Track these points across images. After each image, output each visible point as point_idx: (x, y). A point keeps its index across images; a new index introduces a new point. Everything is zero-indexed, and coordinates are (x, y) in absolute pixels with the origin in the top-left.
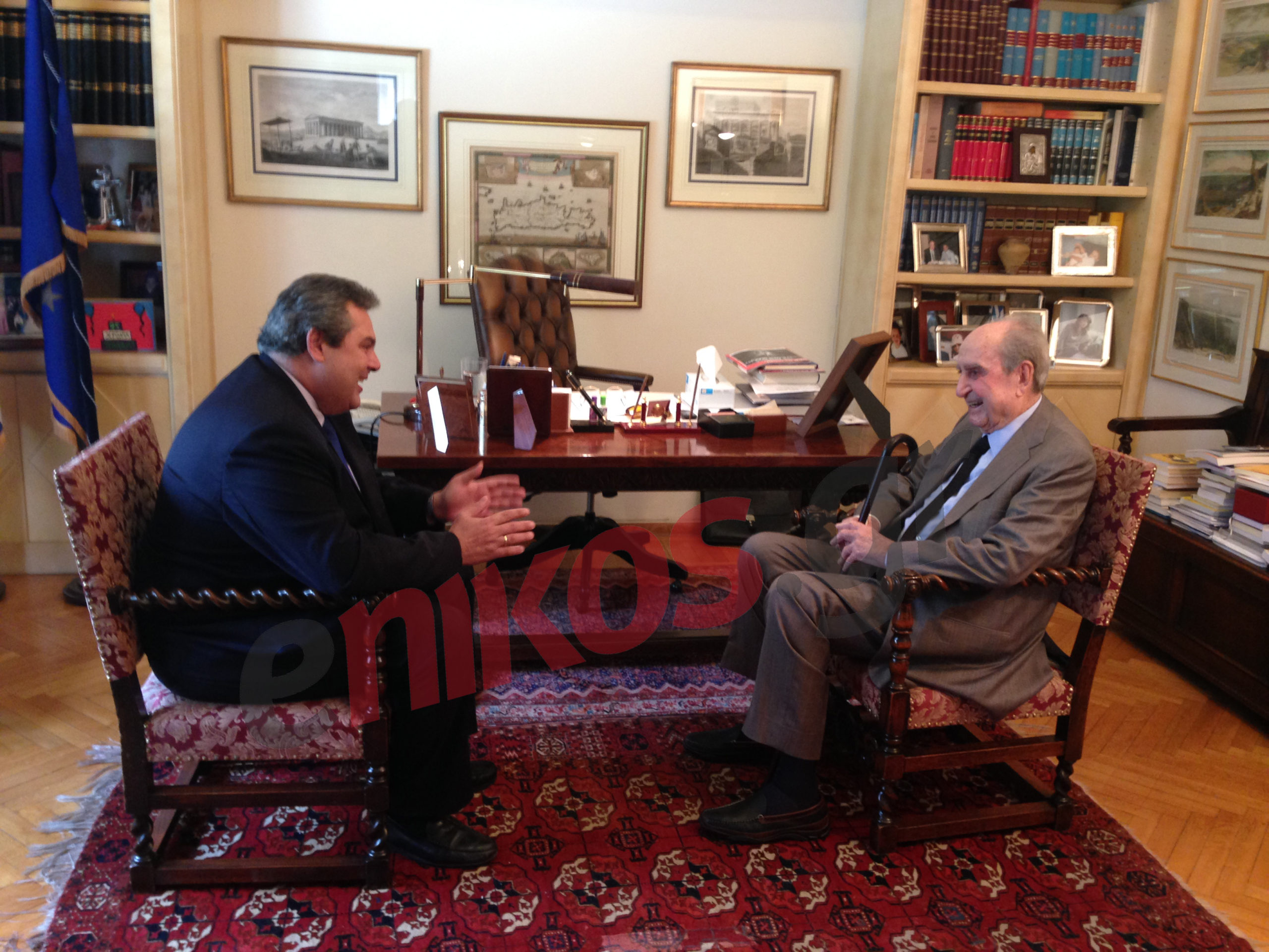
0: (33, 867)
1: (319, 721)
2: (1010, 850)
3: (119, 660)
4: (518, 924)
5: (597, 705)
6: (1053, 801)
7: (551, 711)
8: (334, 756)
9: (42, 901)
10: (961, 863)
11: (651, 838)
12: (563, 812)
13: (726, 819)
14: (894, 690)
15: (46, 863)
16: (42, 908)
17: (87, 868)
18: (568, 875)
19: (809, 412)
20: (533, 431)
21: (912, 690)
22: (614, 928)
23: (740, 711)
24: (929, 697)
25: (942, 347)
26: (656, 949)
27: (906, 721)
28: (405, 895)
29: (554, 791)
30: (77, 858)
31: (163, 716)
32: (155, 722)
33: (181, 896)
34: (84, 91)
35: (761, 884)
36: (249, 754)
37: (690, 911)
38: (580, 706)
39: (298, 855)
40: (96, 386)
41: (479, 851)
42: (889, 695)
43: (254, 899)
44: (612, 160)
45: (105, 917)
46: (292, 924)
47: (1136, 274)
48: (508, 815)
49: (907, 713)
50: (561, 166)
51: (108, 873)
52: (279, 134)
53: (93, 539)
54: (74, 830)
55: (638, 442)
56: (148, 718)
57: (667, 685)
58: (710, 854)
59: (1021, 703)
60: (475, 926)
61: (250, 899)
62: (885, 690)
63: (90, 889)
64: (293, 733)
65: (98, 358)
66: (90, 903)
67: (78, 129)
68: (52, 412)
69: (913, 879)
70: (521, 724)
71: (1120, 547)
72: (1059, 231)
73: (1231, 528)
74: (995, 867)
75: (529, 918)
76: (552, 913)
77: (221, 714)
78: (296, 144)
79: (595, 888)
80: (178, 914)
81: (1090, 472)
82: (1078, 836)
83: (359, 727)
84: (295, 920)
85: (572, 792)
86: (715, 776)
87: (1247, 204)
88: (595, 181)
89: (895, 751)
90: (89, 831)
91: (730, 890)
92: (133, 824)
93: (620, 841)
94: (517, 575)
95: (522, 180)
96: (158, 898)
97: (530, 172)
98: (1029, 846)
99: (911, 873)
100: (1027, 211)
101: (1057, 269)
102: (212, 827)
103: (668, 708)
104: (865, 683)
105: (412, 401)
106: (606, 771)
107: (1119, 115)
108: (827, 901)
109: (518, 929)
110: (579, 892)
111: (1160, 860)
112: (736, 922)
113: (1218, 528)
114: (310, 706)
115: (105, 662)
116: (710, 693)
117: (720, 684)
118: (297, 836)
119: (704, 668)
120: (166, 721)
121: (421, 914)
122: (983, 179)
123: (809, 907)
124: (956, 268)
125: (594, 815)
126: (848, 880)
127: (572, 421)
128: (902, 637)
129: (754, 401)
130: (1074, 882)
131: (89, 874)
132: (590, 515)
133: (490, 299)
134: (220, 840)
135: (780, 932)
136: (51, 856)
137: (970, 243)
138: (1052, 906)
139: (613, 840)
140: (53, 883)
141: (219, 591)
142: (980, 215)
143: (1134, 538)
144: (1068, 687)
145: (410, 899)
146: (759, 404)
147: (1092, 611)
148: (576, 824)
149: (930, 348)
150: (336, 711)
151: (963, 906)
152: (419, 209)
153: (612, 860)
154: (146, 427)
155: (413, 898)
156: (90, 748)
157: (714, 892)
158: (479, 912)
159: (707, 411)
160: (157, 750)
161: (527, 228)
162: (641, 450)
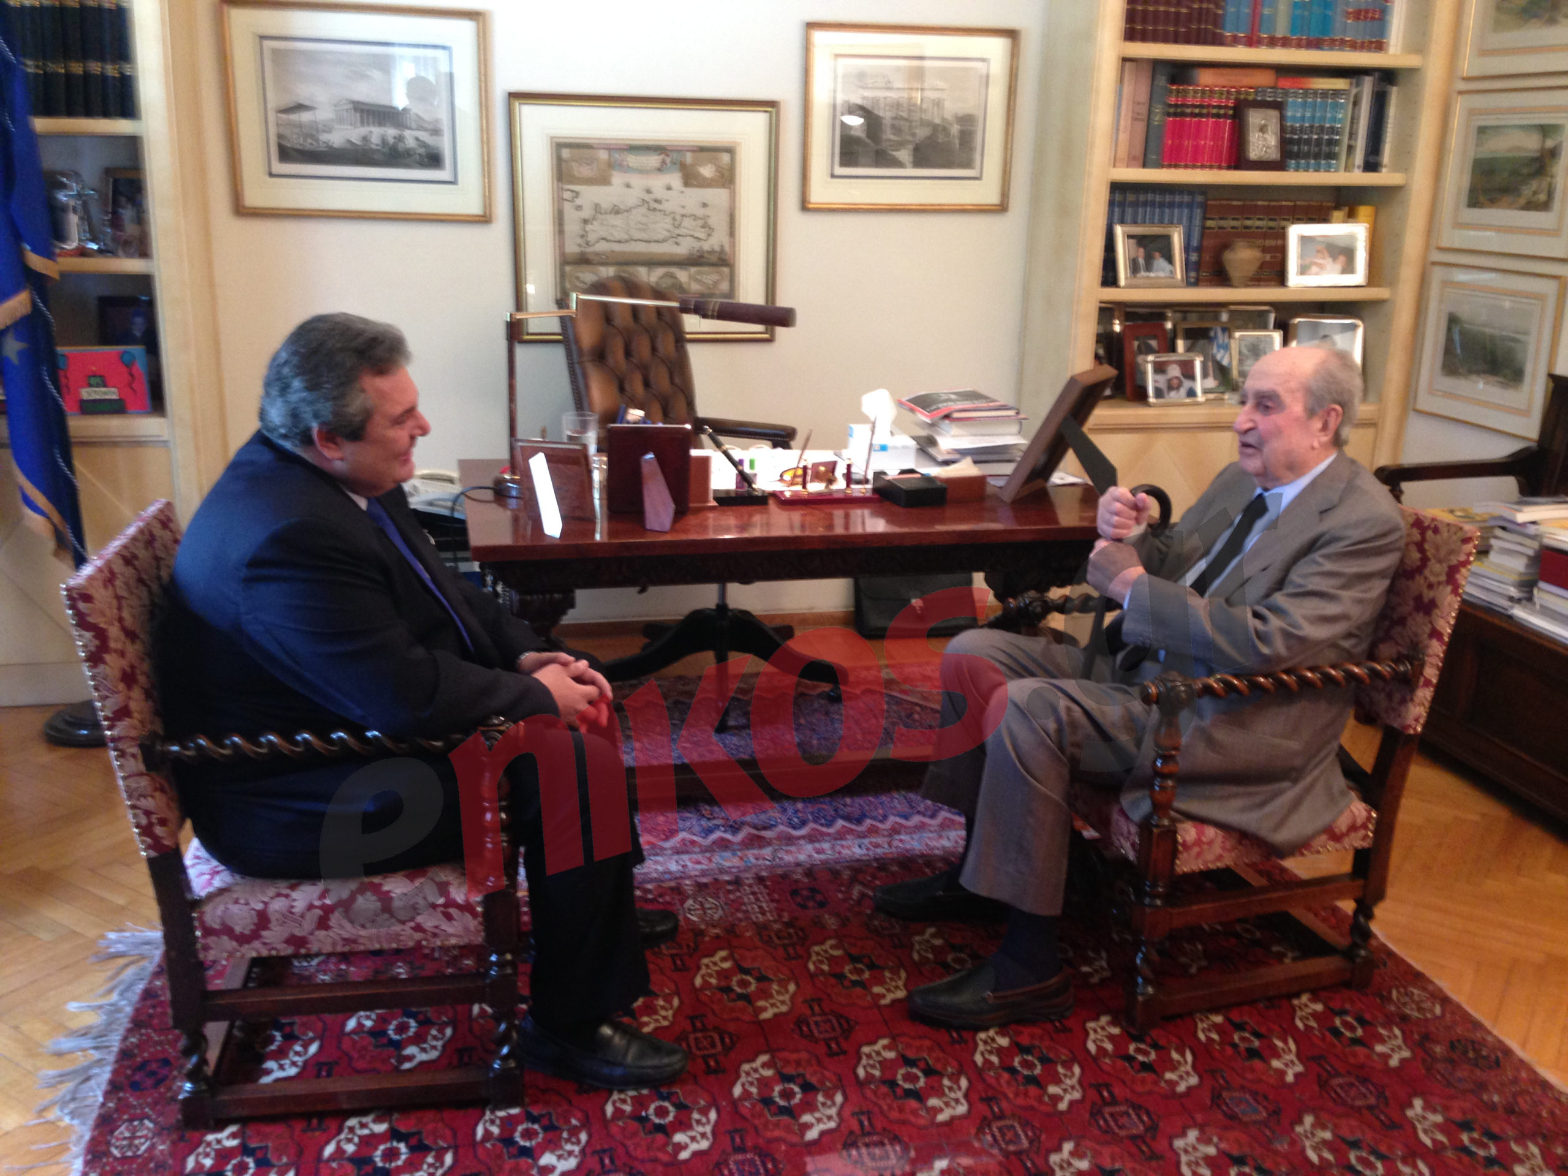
0: (46, 1102)
1: (425, 898)
2: (1301, 1019)
3: (159, 830)
4: (694, 1147)
5: (756, 852)
6: (1349, 954)
7: (699, 863)
8: (447, 943)
9: (63, 1148)
10: (1242, 1039)
11: (849, 1024)
12: (733, 996)
13: (943, 999)
14: (1157, 826)
15: (64, 1096)
16: (65, 1157)
17: (119, 1099)
18: (750, 1079)
19: (1016, 470)
20: (671, 507)
21: (1180, 826)
22: (821, 1146)
23: (937, 852)
24: (1200, 834)
25: (1155, 381)
26: (876, 1173)
27: (1173, 864)
28: (542, 1116)
29: (717, 968)
30: (104, 1086)
31: (218, 899)
32: (208, 909)
33: (249, 1132)
34: (46, 74)
35: (997, 1079)
36: (334, 944)
37: (912, 1119)
38: (734, 855)
39: (397, 1069)
40: (77, 464)
41: (666, 1066)
42: (1151, 832)
43: (346, 1131)
44: (730, 150)
45: (152, 1165)
46: (400, 1163)
47: (1392, 283)
48: (661, 1002)
49: (1174, 854)
50: (668, 160)
51: (148, 1105)
52: (300, 126)
53: (117, 673)
54: (96, 1048)
55: (796, 516)
56: (197, 903)
57: (840, 823)
58: (927, 1043)
59: (1313, 837)
60: (638, 1153)
61: (340, 1131)
62: (1145, 826)
63: (127, 1129)
64: (392, 916)
65: (78, 425)
66: (130, 1146)
67: (41, 124)
68: (19, 496)
69: (1186, 1062)
70: (662, 881)
71: (1436, 634)
72: (1296, 232)
73: (1536, 599)
74: (1286, 1042)
75: (708, 1139)
76: (736, 1131)
77: (295, 895)
78: (324, 137)
79: (787, 1095)
80: (249, 1155)
81: (1397, 540)
82: (1381, 997)
83: (479, 903)
84: (403, 1157)
85: (739, 968)
86: (917, 938)
87: (1535, 193)
88: (712, 180)
89: (1159, 902)
90: (115, 1049)
91: (960, 1088)
92: (182, 1043)
93: (810, 1030)
94: (631, 686)
95: (617, 179)
96: (219, 1136)
97: (627, 169)
98: (1323, 1013)
99: (1183, 1055)
100: (1256, 206)
101: (1294, 279)
102: (278, 1036)
103: (845, 852)
104: (1115, 816)
105: (503, 472)
106: (779, 938)
107: (1368, 84)
108: (1084, 1097)
109: (696, 1154)
110: (767, 1101)
111: (1487, 1024)
112: (973, 1131)
113: (1519, 601)
114: (411, 878)
115: (140, 834)
116: (895, 830)
117: (906, 818)
118: (391, 1042)
119: (884, 798)
120: (222, 908)
121: (568, 1141)
122: (1203, 167)
123: (1063, 1106)
124: (1170, 280)
125: (772, 996)
126: (1105, 1067)
127: (715, 491)
128: (1167, 758)
129: (940, 458)
130: (1386, 1057)
131: (123, 1107)
132: (722, 607)
133: (587, 335)
134: (291, 1054)
135: (1031, 1142)
136: (70, 1085)
137: (1187, 248)
138: (1363, 1090)
139: (801, 1031)
140: (76, 1122)
141: (288, 735)
142: (1198, 213)
143: (1452, 622)
144: (1369, 812)
145: (551, 1121)
146: (946, 463)
147: (1399, 716)
148: (750, 1009)
149: (1139, 382)
150: (448, 884)
151: (1254, 1094)
152: (484, 219)
153: (804, 1055)
154: (169, 520)
155: (554, 1118)
156: (103, 937)
157: (939, 1093)
158: (642, 1134)
159: (884, 473)
160: (212, 945)
161: (627, 241)
162: (803, 526)
